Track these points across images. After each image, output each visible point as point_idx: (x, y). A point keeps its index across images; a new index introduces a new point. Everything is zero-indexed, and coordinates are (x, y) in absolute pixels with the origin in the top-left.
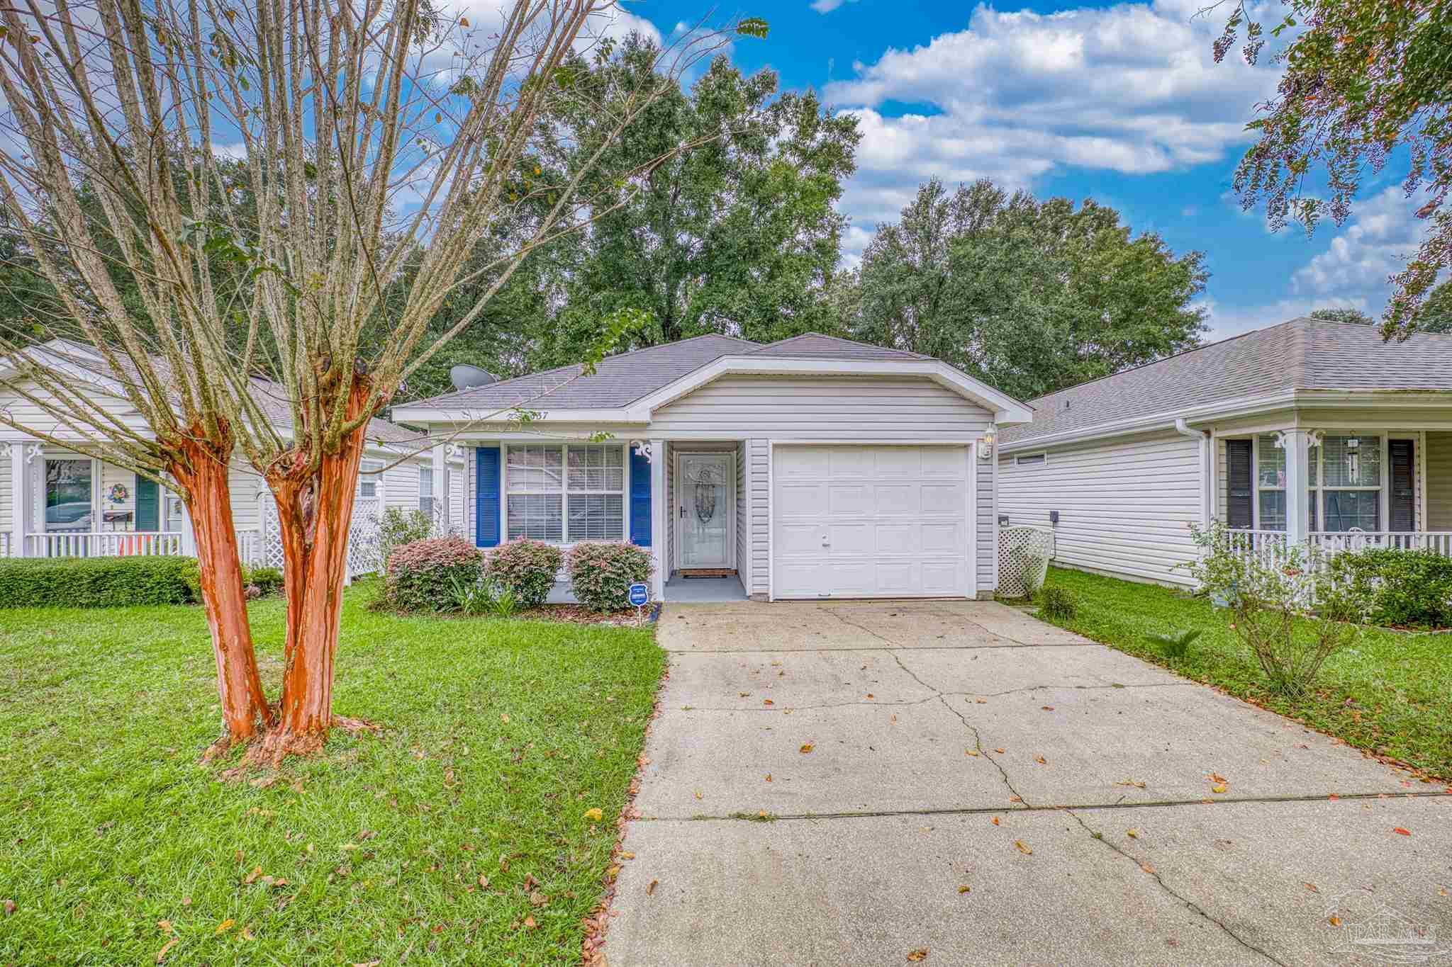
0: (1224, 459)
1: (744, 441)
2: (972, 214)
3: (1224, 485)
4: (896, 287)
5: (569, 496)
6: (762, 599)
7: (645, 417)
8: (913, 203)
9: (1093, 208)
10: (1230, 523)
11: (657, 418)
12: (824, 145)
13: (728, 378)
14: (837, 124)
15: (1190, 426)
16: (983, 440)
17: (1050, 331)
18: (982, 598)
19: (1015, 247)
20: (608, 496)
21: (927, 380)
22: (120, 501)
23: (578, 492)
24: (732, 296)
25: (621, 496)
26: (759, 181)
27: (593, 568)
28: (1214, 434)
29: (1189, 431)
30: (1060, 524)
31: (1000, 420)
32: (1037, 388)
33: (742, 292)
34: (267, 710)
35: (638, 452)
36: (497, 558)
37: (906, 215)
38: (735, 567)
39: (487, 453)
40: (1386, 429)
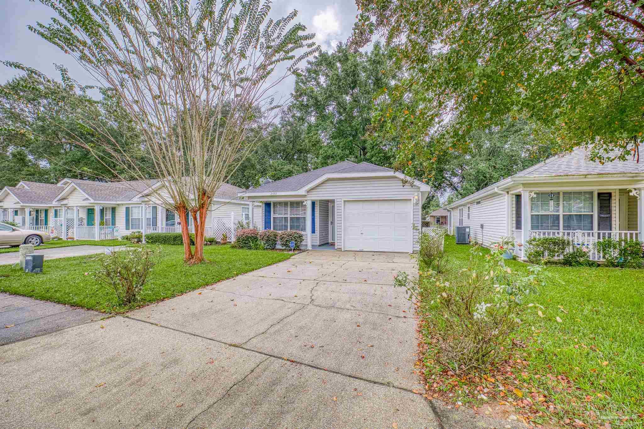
0: (514, 203)
1: (334, 200)
3: (514, 212)
5: (290, 217)
6: (340, 250)
7: (304, 193)
11: (309, 193)
13: (329, 180)
15: (500, 190)
18: (415, 253)
20: (301, 217)
21: (395, 178)
23: (293, 216)
25: (306, 217)
28: (510, 193)
30: (484, 229)
34: (192, 256)
35: (304, 204)
39: (268, 205)
40: (596, 189)
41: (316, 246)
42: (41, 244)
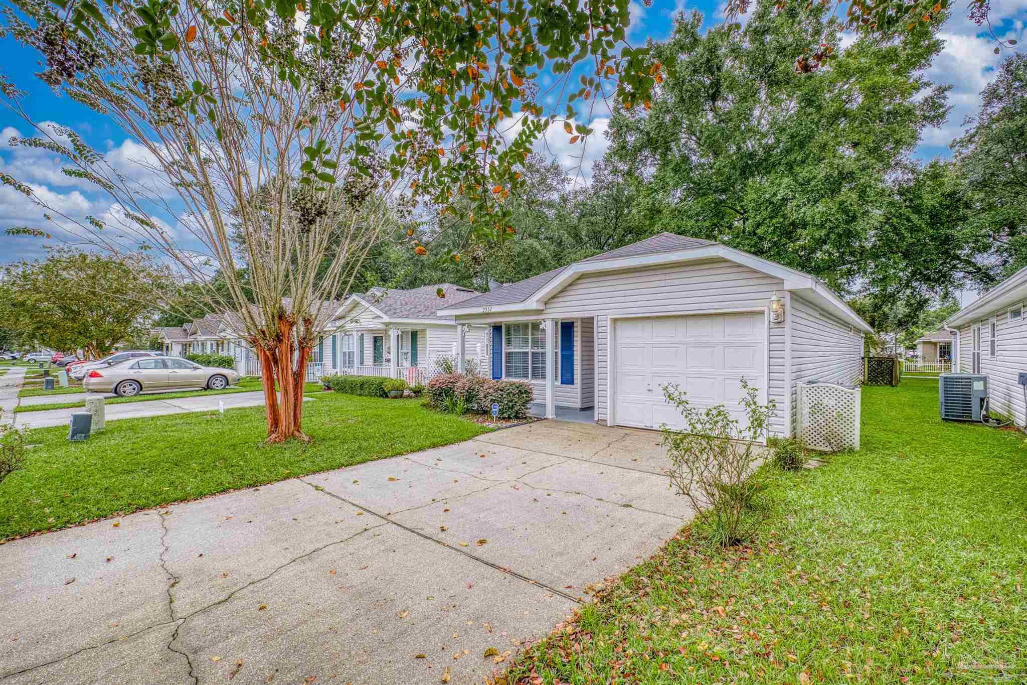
1: (593, 318)
5: (532, 353)
6: (602, 423)
11: (548, 306)
35: (542, 327)
39: (497, 328)
41: (576, 409)
42: (227, 387)
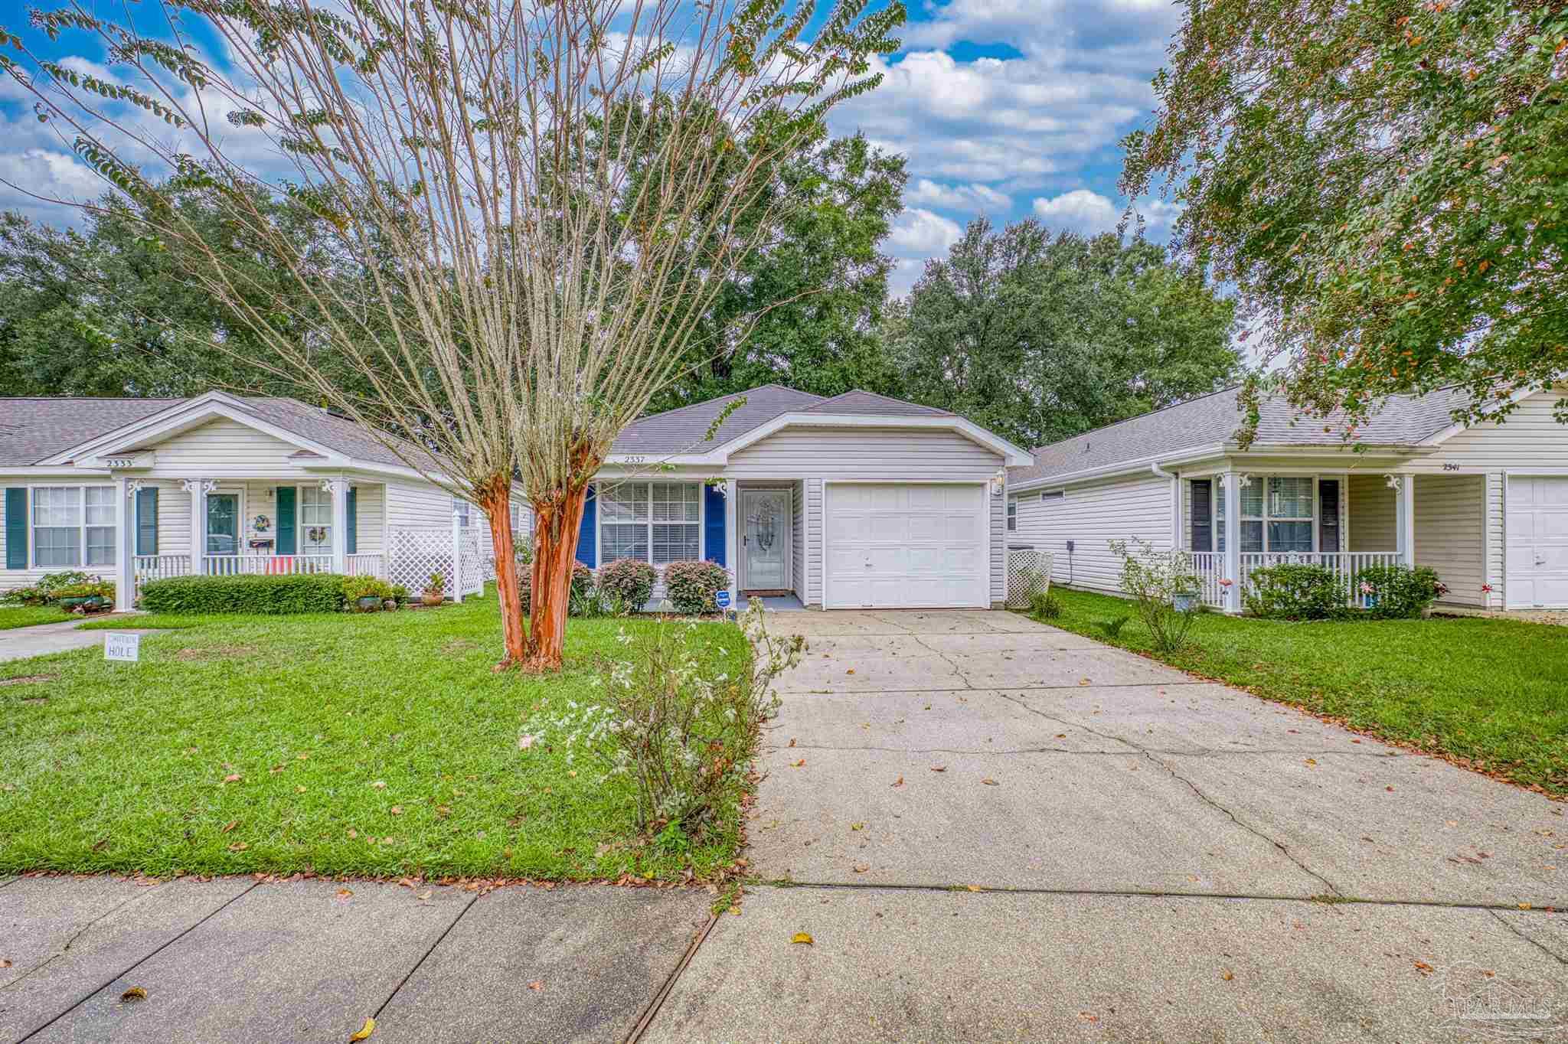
0: (1189, 496)
1: (802, 481)
2: (1019, 252)
3: (1189, 516)
4: (944, 325)
5: (654, 526)
6: (817, 607)
7: (723, 461)
8: (961, 240)
9: (1141, 245)
10: (1194, 548)
11: (733, 462)
12: (872, 184)
13: (790, 429)
14: (884, 163)
15: (1162, 469)
16: (995, 479)
17: (1093, 369)
18: (995, 607)
19: (1060, 286)
20: (687, 526)
21: (950, 432)
22: (262, 529)
23: (661, 522)
24: (783, 336)
25: (697, 525)
26: (808, 224)
27: (686, 580)
28: (1181, 476)
29: (1161, 473)
30: (1075, 552)
31: (1008, 464)
32: (1083, 425)
33: (792, 333)
34: (529, 645)
35: (715, 489)
36: (609, 572)
37: (954, 251)
38: (791, 589)
40: (1316, 472)
